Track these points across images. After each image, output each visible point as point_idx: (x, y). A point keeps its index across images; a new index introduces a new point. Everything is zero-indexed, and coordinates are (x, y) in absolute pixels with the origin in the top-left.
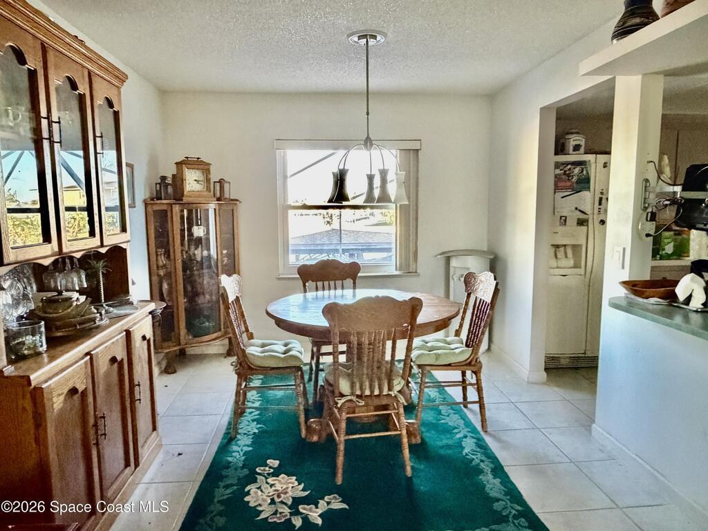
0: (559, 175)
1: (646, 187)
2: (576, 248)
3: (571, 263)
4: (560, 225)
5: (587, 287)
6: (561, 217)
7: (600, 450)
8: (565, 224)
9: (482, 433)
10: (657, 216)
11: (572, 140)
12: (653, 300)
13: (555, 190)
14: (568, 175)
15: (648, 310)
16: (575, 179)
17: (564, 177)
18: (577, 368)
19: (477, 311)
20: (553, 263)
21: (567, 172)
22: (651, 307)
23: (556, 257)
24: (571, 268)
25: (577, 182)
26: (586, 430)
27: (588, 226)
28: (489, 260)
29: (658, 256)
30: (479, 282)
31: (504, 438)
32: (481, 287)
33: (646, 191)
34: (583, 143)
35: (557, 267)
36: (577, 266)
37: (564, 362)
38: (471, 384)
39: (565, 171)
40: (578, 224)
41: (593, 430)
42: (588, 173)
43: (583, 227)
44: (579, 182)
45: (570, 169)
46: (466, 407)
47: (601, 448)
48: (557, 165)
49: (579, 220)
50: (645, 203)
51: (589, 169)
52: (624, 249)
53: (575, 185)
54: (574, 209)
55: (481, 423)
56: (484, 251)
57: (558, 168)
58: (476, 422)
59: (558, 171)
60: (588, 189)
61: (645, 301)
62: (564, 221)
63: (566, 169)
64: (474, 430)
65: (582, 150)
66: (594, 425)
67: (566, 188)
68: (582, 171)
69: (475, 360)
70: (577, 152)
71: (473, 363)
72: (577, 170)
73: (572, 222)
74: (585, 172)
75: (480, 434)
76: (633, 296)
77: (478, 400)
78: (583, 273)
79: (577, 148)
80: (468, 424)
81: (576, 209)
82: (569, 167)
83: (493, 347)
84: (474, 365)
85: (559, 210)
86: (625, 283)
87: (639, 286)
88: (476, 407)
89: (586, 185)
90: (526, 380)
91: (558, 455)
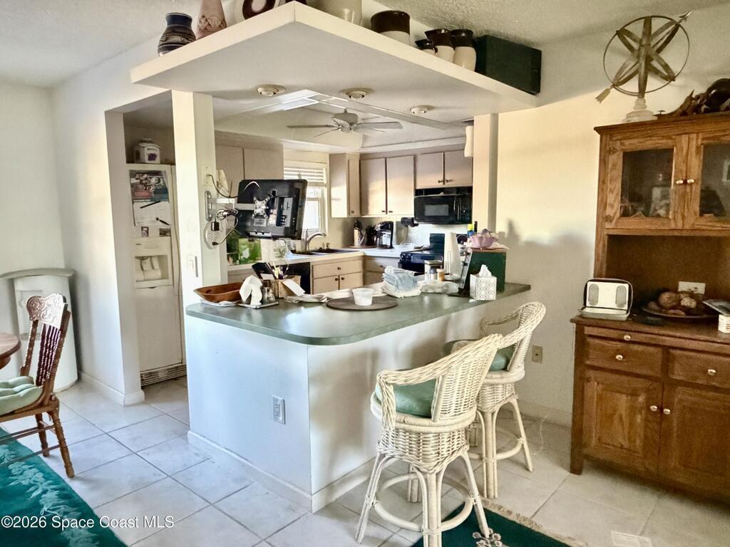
0: (136, 184)
1: (208, 198)
2: (161, 258)
3: (159, 274)
4: (142, 236)
5: (177, 297)
6: (142, 228)
7: (196, 454)
8: (148, 235)
9: (67, 480)
10: (220, 225)
11: (146, 148)
12: (223, 303)
13: (133, 200)
14: (145, 185)
15: (218, 313)
16: (152, 189)
17: (140, 186)
18: (176, 379)
19: (47, 341)
20: (140, 276)
21: (144, 182)
22: (221, 310)
23: (142, 269)
24: (159, 279)
25: (155, 193)
26: (183, 439)
27: (170, 236)
28: (67, 278)
29: (238, 261)
30: (46, 306)
31: (95, 476)
32: (49, 312)
33: (208, 203)
34: (157, 152)
35: (145, 280)
36: (164, 277)
37: (162, 376)
38: (49, 428)
39: (141, 181)
40: (161, 234)
41: (189, 436)
42: (164, 183)
43: (166, 237)
44: (156, 192)
45: (146, 179)
46: (46, 455)
47: (196, 452)
48: (133, 174)
49: (161, 230)
50: (209, 214)
51: (165, 180)
52: (196, 258)
53: (153, 195)
54: (155, 219)
55: (64, 470)
56: (61, 269)
57: (133, 177)
58: (59, 469)
59: (134, 181)
60: (167, 199)
61: (217, 305)
62: (146, 231)
63: (142, 178)
64: (58, 480)
65: (158, 160)
66: (189, 432)
67: (145, 198)
68: (159, 181)
69: (48, 398)
70: (153, 162)
71: (46, 402)
72: (154, 180)
73: (154, 233)
74: (161, 182)
75: (64, 481)
76: (207, 302)
77: (58, 444)
78: (171, 283)
79: (152, 157)
80: (49, 475)
81: (157, 219)
82: (145, 176)
83: (84, 376)
84: (48, 405)
85: (139, 221)
86: (199, 290)
87: (212, 292)
88: (57, 452)
89: (164, 196)
90: (122, 404)
91: (155, 475)
